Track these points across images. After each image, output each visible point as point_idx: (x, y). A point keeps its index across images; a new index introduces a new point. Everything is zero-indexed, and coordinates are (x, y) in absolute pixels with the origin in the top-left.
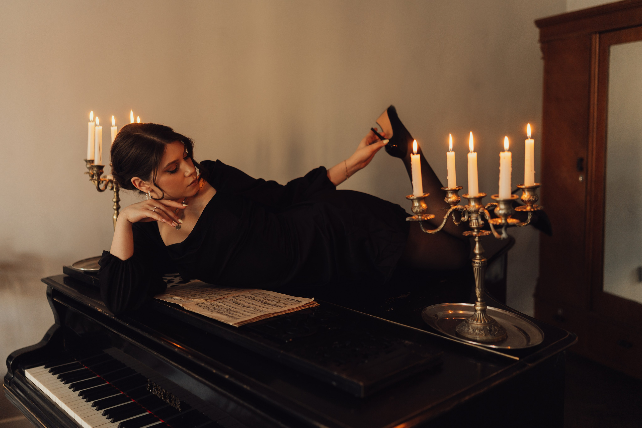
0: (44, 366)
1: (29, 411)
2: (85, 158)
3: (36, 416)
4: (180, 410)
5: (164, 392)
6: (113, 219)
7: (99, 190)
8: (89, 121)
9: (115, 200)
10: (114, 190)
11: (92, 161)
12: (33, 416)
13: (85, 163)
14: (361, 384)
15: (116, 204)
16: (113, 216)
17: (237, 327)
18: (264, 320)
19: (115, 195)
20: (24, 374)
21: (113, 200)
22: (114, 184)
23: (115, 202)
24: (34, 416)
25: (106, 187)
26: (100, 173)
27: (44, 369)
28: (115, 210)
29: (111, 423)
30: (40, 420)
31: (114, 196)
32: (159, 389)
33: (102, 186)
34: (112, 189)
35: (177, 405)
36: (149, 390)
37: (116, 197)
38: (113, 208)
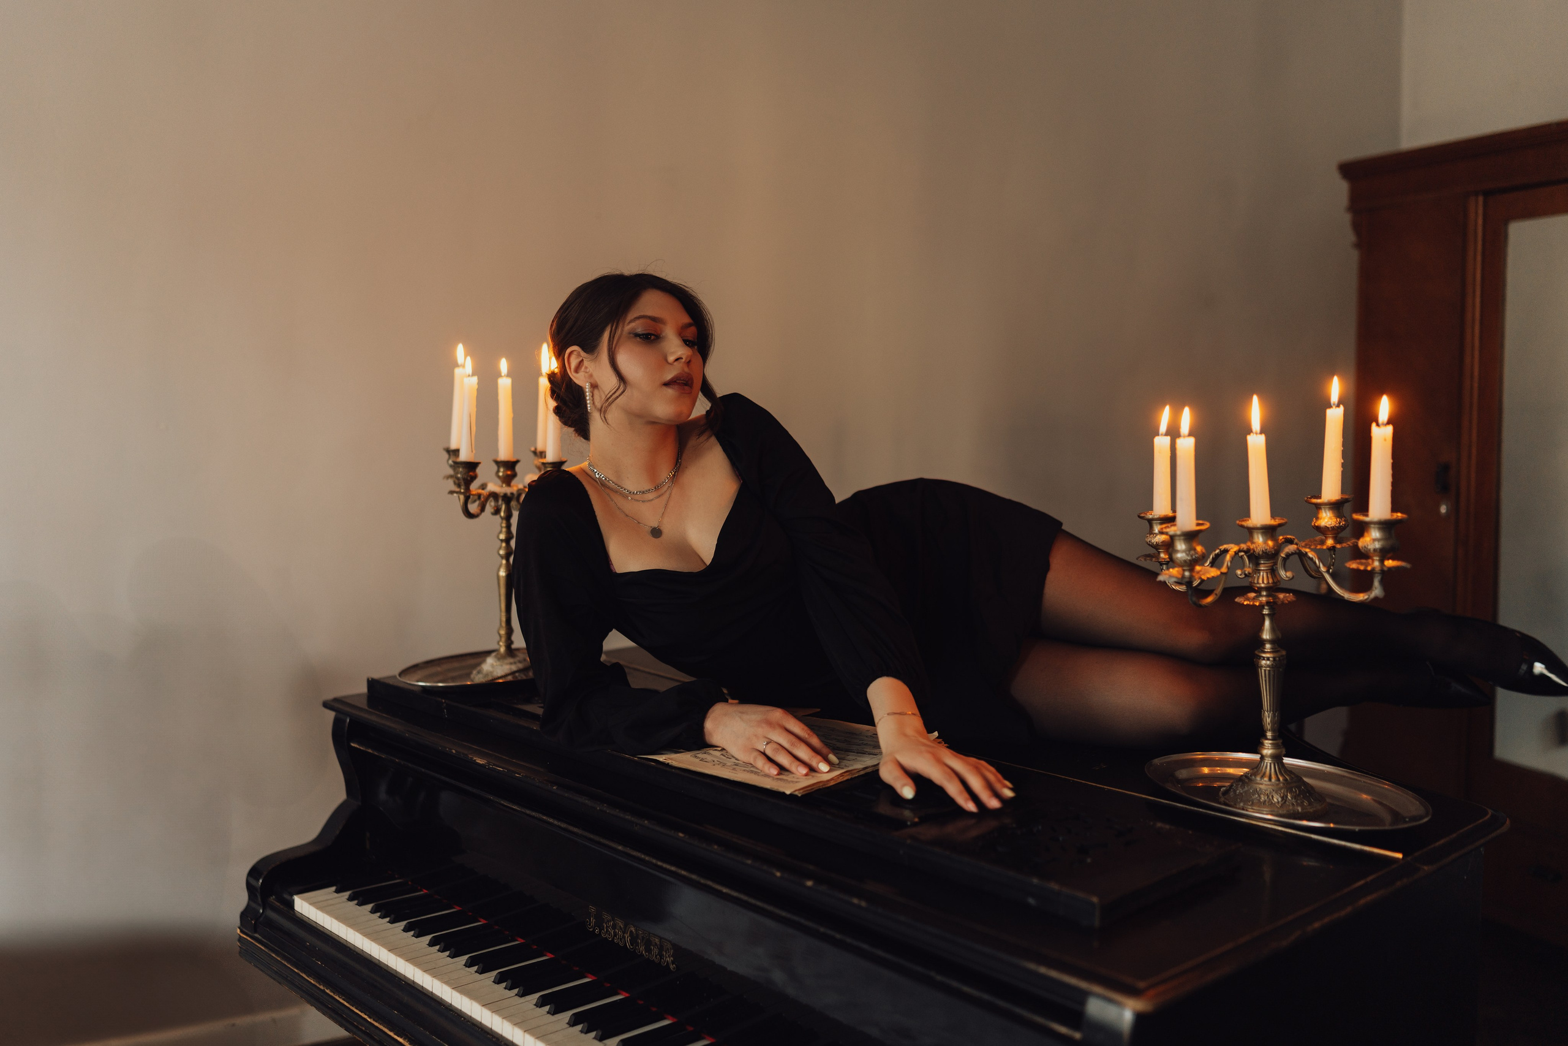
0: (334, 888)
1: (312, 981)
2: (446, 446)
3: (331, 991)
4: (672, 967)
5: (631, 931)
6: (498, 577)
7: (469, 515)
8: (457, 365)
9: (502, 536)
10: (502, 514)
11: (456, 452)
12: (323, 991)
13: (446, 456)
14: (1095, 900)
15: (504, 545)
16: (499, 570)
17: (800, 795)
18: (848, 780)
19: (504, 525)
20: (291, 905)
21: (498, 537)
22: (500, 502)
23: (502, 541)
24: (328, 991)
25: (483, 509)
26: (469, 478)
27: (336, 895)
28: (502, 557)
29: (517, 997)
30: (344, 1000)
31: (502, 527)
32: (620, 926)
33: (473, 508)
34: (497, 511)
35: (666, 958)
36: (594, 930)
37: (504, 530)
38: (499, 554)
